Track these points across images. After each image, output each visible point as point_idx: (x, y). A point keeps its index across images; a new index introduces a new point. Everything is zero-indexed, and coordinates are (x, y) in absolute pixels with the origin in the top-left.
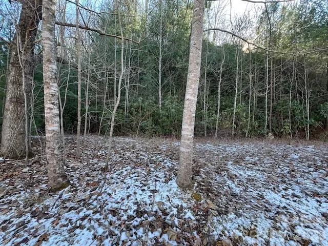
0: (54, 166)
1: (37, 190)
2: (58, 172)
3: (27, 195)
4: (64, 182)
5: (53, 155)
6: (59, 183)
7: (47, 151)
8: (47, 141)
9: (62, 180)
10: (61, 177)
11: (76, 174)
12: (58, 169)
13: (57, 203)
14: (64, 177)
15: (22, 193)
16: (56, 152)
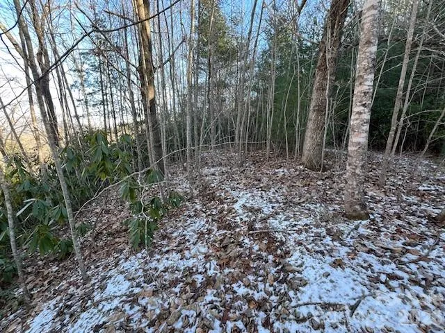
0: (353, 188)
1: (331, 208)
2: (356, 197)
3: (322, 209)
4: (362, 212)
5: (354, 174)
6: (355, 211)
7: (348, 168)
8: (350, 156)
9: (359, 209)
10: (360, 204)
11: (379, 208)
12: (357, 192)
13: (352, 233)
14: (364, 206)
15: (318, 205)
16: (358, 171)
